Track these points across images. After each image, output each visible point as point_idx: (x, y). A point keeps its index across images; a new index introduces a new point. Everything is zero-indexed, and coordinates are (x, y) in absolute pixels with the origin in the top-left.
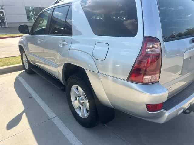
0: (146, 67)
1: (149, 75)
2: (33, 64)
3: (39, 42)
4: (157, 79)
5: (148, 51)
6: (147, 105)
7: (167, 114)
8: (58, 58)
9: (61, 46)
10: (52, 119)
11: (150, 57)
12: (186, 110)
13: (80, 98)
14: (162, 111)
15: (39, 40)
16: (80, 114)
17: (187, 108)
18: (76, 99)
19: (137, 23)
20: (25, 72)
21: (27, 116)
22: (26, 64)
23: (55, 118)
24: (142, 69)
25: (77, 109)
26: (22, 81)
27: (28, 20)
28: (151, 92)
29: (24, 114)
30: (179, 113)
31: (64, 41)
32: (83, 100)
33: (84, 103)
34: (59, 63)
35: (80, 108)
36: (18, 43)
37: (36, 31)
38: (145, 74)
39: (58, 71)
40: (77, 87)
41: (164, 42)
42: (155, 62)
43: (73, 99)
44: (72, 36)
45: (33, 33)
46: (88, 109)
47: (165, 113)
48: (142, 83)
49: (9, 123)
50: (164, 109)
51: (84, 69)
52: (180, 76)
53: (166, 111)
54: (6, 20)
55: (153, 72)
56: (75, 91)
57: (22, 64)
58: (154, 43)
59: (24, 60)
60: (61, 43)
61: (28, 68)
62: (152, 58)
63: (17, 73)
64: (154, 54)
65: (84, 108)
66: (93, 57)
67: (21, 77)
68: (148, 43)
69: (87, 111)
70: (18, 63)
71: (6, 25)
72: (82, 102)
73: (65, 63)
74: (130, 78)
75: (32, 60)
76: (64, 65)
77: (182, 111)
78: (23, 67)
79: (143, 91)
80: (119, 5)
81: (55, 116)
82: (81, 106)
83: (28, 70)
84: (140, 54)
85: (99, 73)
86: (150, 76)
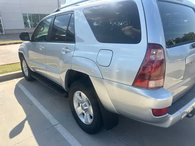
0: (150, 72)
1: (153, 80)
2: (34, 71)
3: (41, 49)
4: (162, 84)
5: (152, 57)
6: (153, 110)
7: (172, 118)
8: (60, 65)
9: (64, 53)
10: (55, 126)
11: (154, 63)
12: (188, 114)
13: (83, 104)
14: (167, 116)
15: (41, 48)
16: (83, 121)
17: (190, 111)
18: (79, 106)
19: (141, 31)
20: (25, 79)
21: (29, 123)
22: (26, 71)
23: (57, 125)
24: (146, 75)
25: (80, 115)
26: (22, 88)
27: (25, 27)
28: (156, 97)
29: (27, 122)
30: (183, 117)
31: (67, 48)
32: (87, 106)
33: (87, 109)
34: (62, 69)
35: (83, 114)
36: (18, 50)
37: (36, 39)
38: (149, 79)
39: (60, 78)
40: (80, 93)
41: (167, 49)
42: (159, 67)
43: (76, 105)
44: (75, 43)
45: (33, 40)
46: (92, 115)
47: (169, 117)
48: (147, 88)
49: (12, 131)
50: (168, 113)
51: (88, 75)
52: (182, 80)
53: (171, 115)
54: (3, 27)
55: (158, 78)
56: (78, 97)
57: (21, 71)
58: (157, 50)
59: (23, 66)
60: (63, 51)
61: (28, 75)
62: (157, 64)
63: (17, 81)
64: (157, 60)
65: (88, 114)
66: (96, 63)
67: (21, 84)
68: (152, 50)
69: (91, 117)
70: (17, 70)
71: (3, 32)
72: (85, 108)
73: (68, 70)
74: (135, 84)
75: (32, 66)
76: (67, 72)
77: (185, 115)
78: (23, 74)
79: (148, 96)
80: (117, 13)
81: (58, 123)
82: (84, 112)
83: (28, 77)
84: (145, 60)
85: (103, 79)
86: (154, 82)
